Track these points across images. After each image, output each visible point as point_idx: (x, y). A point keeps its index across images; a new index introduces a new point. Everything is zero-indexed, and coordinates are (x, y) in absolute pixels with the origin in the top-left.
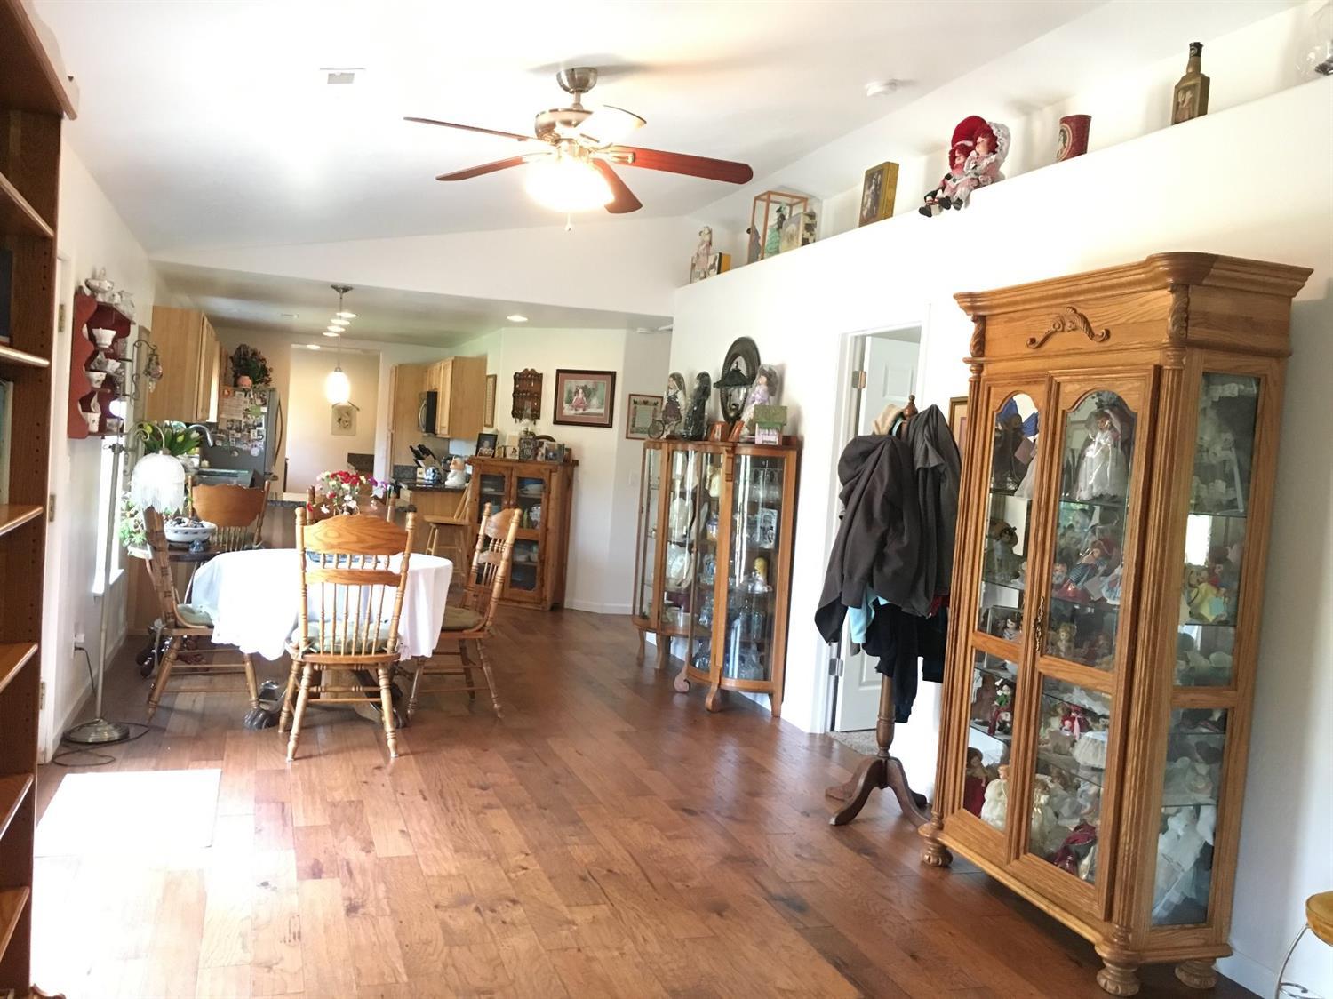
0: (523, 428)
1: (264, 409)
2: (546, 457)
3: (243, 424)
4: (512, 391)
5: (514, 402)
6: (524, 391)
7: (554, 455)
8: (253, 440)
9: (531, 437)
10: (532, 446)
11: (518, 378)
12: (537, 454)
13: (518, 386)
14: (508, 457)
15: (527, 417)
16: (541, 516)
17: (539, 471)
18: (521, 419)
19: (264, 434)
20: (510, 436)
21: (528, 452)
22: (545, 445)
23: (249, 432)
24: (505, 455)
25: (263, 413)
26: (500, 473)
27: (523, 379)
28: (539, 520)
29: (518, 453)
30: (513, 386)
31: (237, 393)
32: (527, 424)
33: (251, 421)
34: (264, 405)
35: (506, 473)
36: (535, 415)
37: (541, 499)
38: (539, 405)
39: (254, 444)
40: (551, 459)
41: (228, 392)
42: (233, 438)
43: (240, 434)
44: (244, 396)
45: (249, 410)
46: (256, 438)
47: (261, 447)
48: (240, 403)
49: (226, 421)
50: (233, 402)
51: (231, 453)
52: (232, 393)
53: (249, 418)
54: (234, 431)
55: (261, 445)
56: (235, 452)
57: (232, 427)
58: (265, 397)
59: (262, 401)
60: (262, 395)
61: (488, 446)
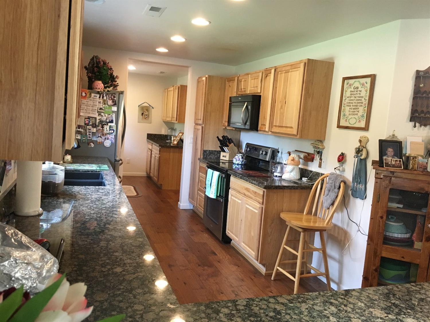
1: (115, 109)
3: (98, 121)
19: (115, 129)
23: (103, 127)
25: (113, 112)
31: (93, 95)
33: (104, 119)
34: (115, 104)
39: (106, 137)
41: (85, 94)
42: (90, 132)
43: (95, 129)
44: (98, 97)
45: (102, 110)
46: (108, 132)
47: (112, 139)
48: (95, 104)
49: (84, 118)
50: (89, 103)
51: (88, 144)
52: (88, 95)
53: (102, 116)
54: (91, 127)
55: (112, 138)
56: (92, 144)
57: (89, 123)
58: (115, 99)
59: (113, 102)
60: (112, 97)
61: (392, 155)
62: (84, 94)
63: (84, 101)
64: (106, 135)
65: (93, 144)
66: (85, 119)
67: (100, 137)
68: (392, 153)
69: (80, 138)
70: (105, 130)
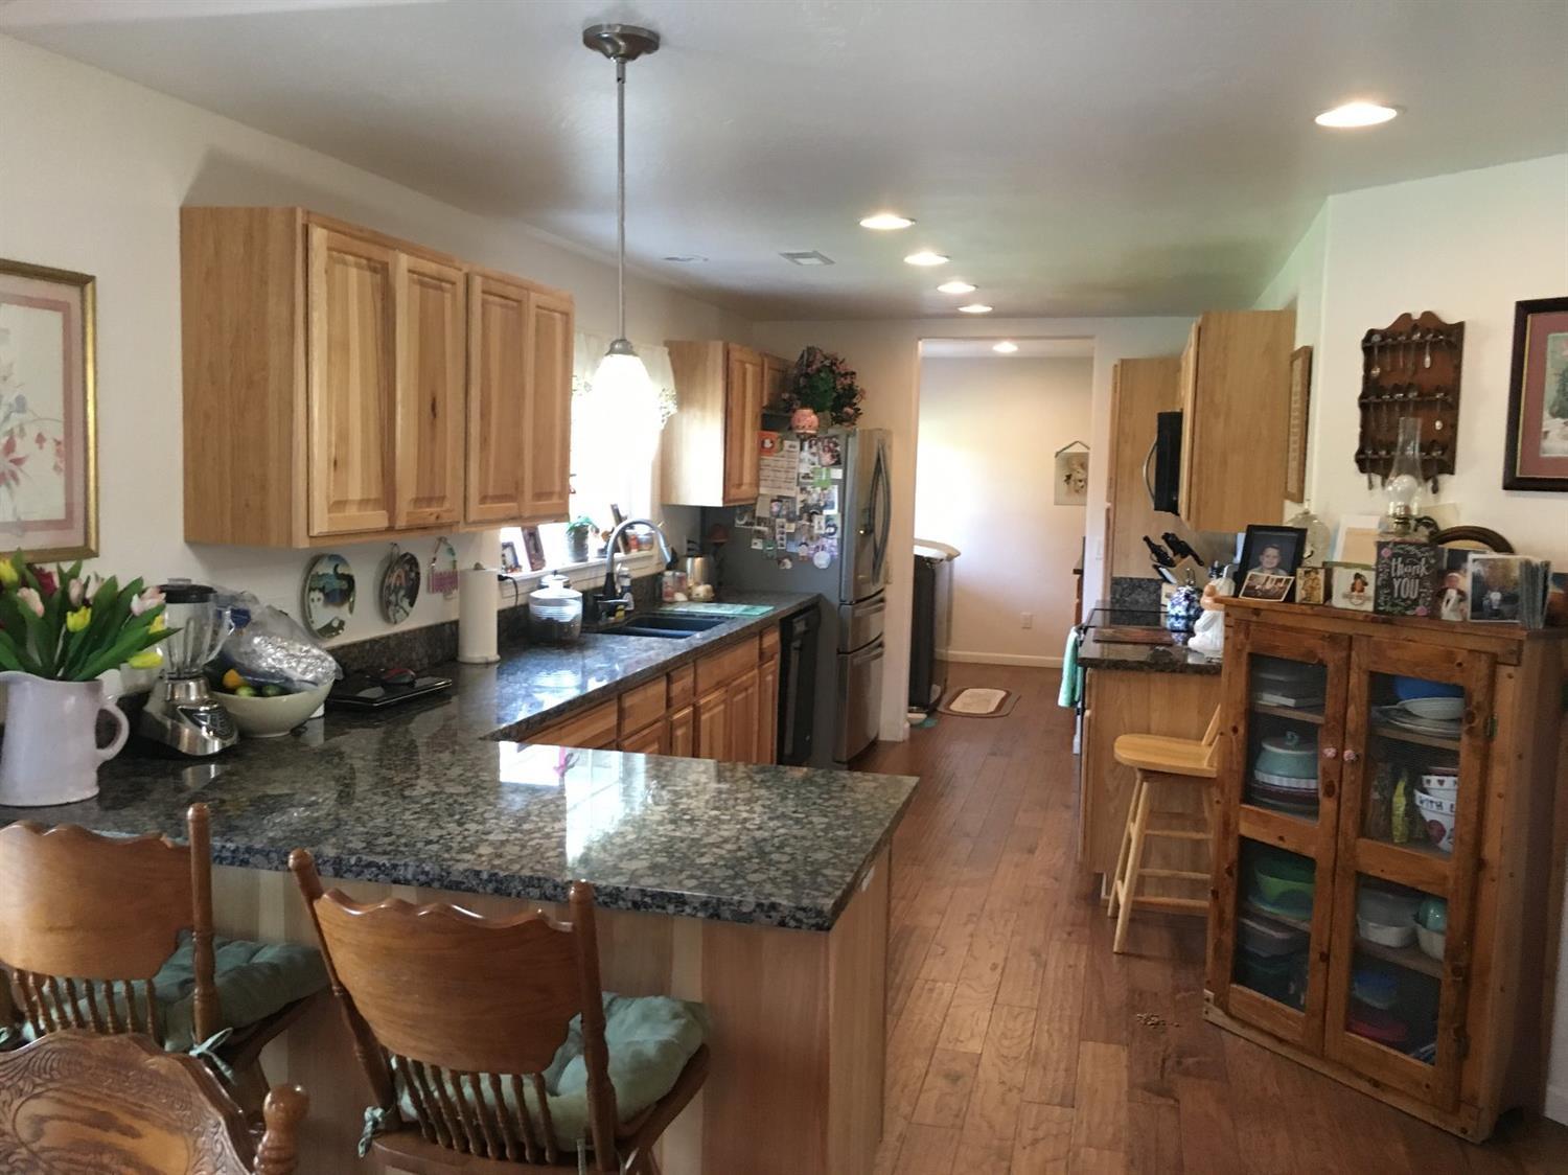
0: (1394, 507)
1: (837, 473)
2: (1477, 607)
3: (799, 506)
4: (1357, 388)
5: (1364, 425)
6: (1397, 388)
7: (1510, 599)
8: (820, 536)
9: (1422, 535)
10: (1422, 570)
11: (1376, 346)
12: (1440, 594)
13: (1376, 372)
14: (1338, 602)
15: (1407, 469)
16: (1459, 813)
17: (1449, 656)
18: (1385, 476)
19: (838, 522)
20: (1350, 532)
21: (1409, 589)
22: (1471, 567)
23: (810, 520)
24: (1328, 595)
25: (834, 482)
26: (1311, 653)
27: (1394, 348)
28: (1448, 823)
29: (1370, 590)
30: (1360, 373)
31: (787, 444)
32: (1408, 494)
33: (813, 499)
34: (837, 463)
35: (1332, 657)
36: (1438, 461)
37: (1456, 754)
38: (1452, 427)
39: (819, 543)
40: (1497, 614)
41: (772, 442)
42: (783, 533)
43: (793, 526)
44: (798, 448)
45: (809, 478)
46: (823, 532)
47: (833, 549)
48: (792, 465)
49: (769, 500)
50: (780, 464)
51: (780, 562)
52: (777, 445)
53: (809, 493)
54: (784, 520)
55: (832, 546)
56: (787, 561)
57: (779, 511)
58: (838, 449)
59: (833, 457)
60: (831, 445)
61: (1274, 565)
62: (768, 444)
63: (768, 460)
64: (818, 538)
65: (791, 560)
66: (773, 501)
67: (805, 544)
68: (1275, 562)
69: (761, 548)
70: (816, 527)
